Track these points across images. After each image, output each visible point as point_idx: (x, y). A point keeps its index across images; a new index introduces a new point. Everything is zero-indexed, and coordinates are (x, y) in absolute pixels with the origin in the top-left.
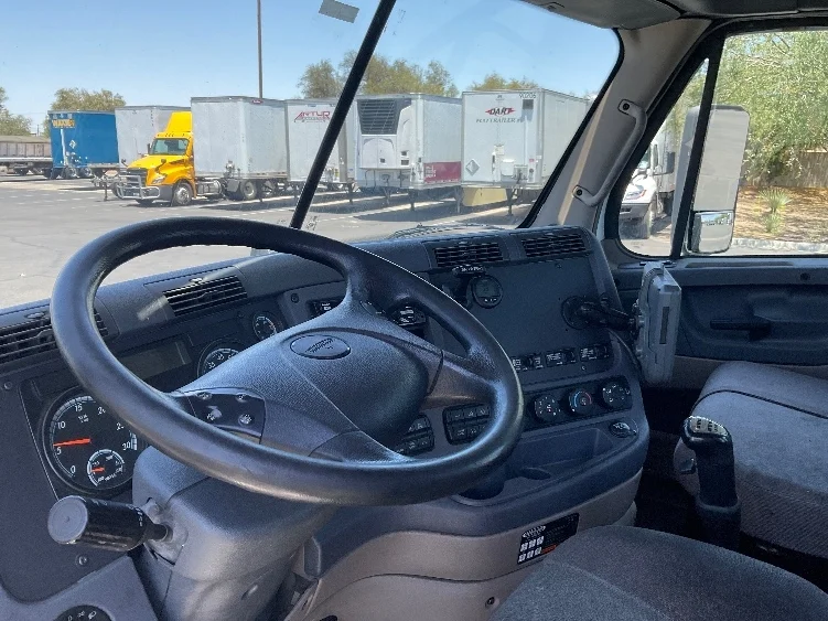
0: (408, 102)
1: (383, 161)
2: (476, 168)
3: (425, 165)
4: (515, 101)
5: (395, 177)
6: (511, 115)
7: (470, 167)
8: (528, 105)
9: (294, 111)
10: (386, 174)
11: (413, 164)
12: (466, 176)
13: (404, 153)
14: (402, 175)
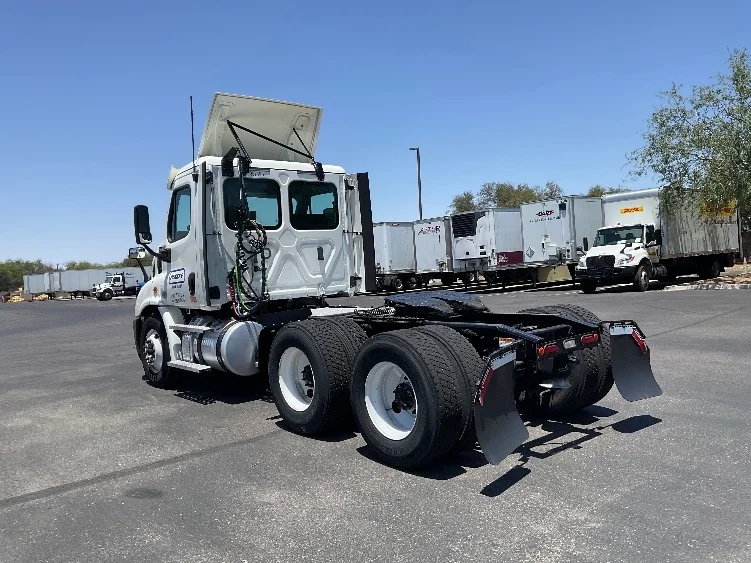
0: (483, 214)
1: (468, 253)
2: (532, 253)
3: (498, 254)
4: (553, 205)
5: (478, 264)
6: (553, 215)
7: (529, 252)
8: (562, 207)
9: (417, 228)
10: (472, 262)
11: (489, 254)
12: (527, 259)
13: (482, 247)
14: (483, 261)
